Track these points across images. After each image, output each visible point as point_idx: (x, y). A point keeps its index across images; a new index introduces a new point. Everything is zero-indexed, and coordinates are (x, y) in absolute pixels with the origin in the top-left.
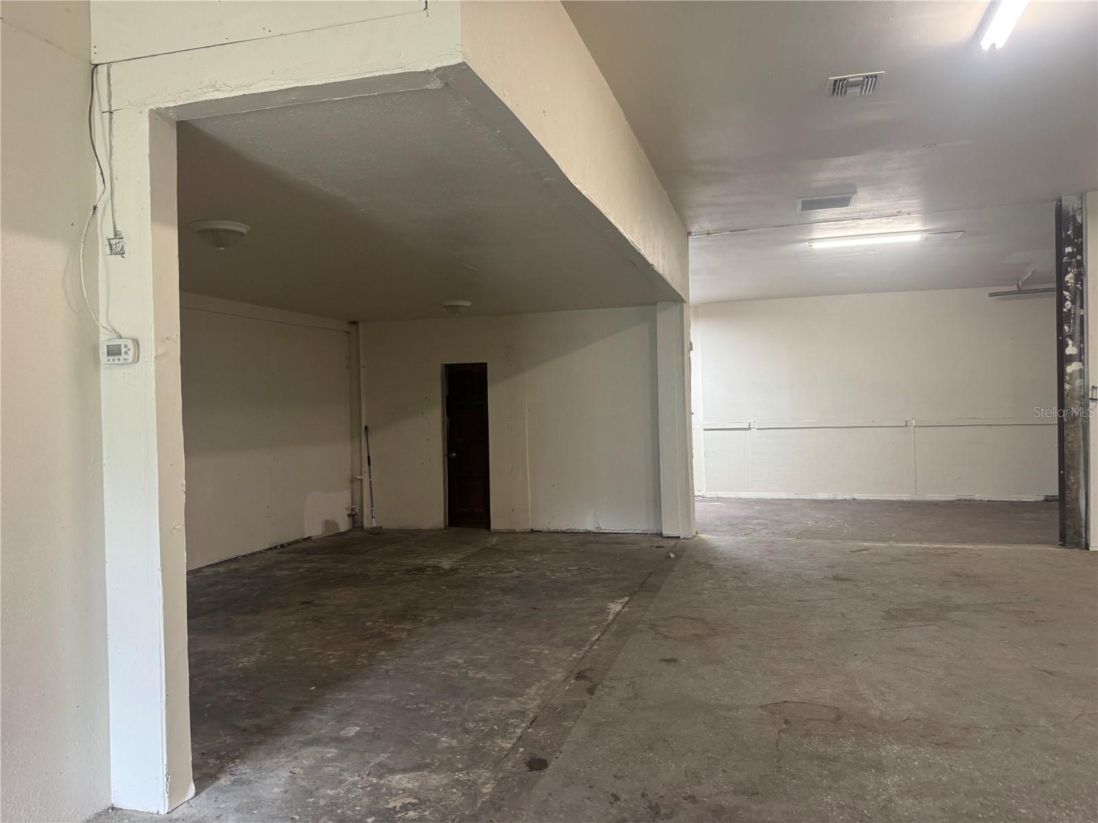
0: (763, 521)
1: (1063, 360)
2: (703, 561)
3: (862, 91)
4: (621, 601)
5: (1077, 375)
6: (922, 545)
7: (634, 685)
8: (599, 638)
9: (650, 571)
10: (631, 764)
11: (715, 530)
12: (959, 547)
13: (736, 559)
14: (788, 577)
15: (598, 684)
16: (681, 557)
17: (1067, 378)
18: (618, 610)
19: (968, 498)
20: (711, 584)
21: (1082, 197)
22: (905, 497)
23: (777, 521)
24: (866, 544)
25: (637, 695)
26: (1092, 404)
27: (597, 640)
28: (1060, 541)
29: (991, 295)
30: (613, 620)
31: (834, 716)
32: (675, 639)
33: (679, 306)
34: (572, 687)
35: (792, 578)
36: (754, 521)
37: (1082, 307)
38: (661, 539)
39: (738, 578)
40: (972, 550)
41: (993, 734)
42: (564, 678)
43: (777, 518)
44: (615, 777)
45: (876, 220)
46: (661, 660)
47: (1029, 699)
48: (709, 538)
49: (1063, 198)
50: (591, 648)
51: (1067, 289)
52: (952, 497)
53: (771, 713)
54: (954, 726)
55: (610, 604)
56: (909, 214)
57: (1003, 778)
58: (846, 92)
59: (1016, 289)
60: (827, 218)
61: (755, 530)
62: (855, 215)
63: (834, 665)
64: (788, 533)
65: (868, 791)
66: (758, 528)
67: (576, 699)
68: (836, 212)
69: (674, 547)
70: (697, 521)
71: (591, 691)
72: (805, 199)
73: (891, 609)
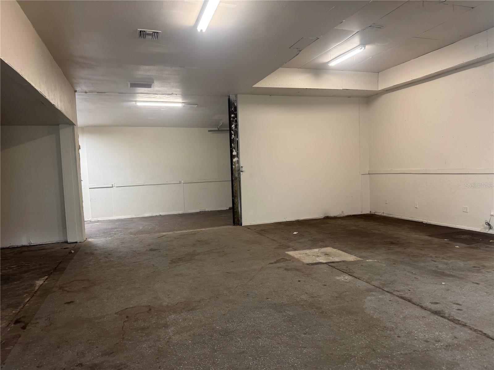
0: (120, 229)
1: (232, 157)
2: (89, 252)
3: (152, 38)
4: (43, 279)
5: (236, 162)
6: (186, 231)
7: (49, 319)
8: (29, 300)
9: (60, 261)
10: (47, 358)
11: (96, 236)
12: (200, 230)
13: (106, 248)
14: (130, 253)
15: (28, 323)
16: (78, 251)
17: (234, 163)
18: (41, 284)
19: (203, 210)
20: (93, 262)
21: (236, 96)
22: (181, 212)
23: (126, 229)
24: (164, 233)
25: (51, 323)
26: (241, 173)
27: (28, 301)
28: (233, 223)
29: (209, 131)
30: (38, 289)
31: (148, 309)
32: (73, 292)
33: (72, 127)
34: (12, 329)
35: (131, 253)
36: (115, 230)
37: (237, 137)
38: (67, 244)
39: (106, 257)
40: (204, 230)
41: (209, 301)
42: (7, 325)
43: (126, 227)
44: (38, 367)
45: (163, 96)
46: (65, 303)
47: (221, 284)
48: (93, 241)
49: (230, 96)
50: (24, 306)
51: (233, 130)
52: (198, 211)
53: (120, 315)
54: (195, 301)
55: (37, 281)
56: (176, 95)
57: (212, 317)
58: (145, 37)
59: (218, 129)
60: (142, 92)
61: (115, 234)
62: (154, 92)
63: (149, 287)
64: (131, 233)
65: (161, 337)
66: (117, 233)
67: (15, 334)
68: (146, 90)
69: (73, 247)
70: (86, 233)
71: (24, 328)
72: (131, 82)
73: (173, 259)
